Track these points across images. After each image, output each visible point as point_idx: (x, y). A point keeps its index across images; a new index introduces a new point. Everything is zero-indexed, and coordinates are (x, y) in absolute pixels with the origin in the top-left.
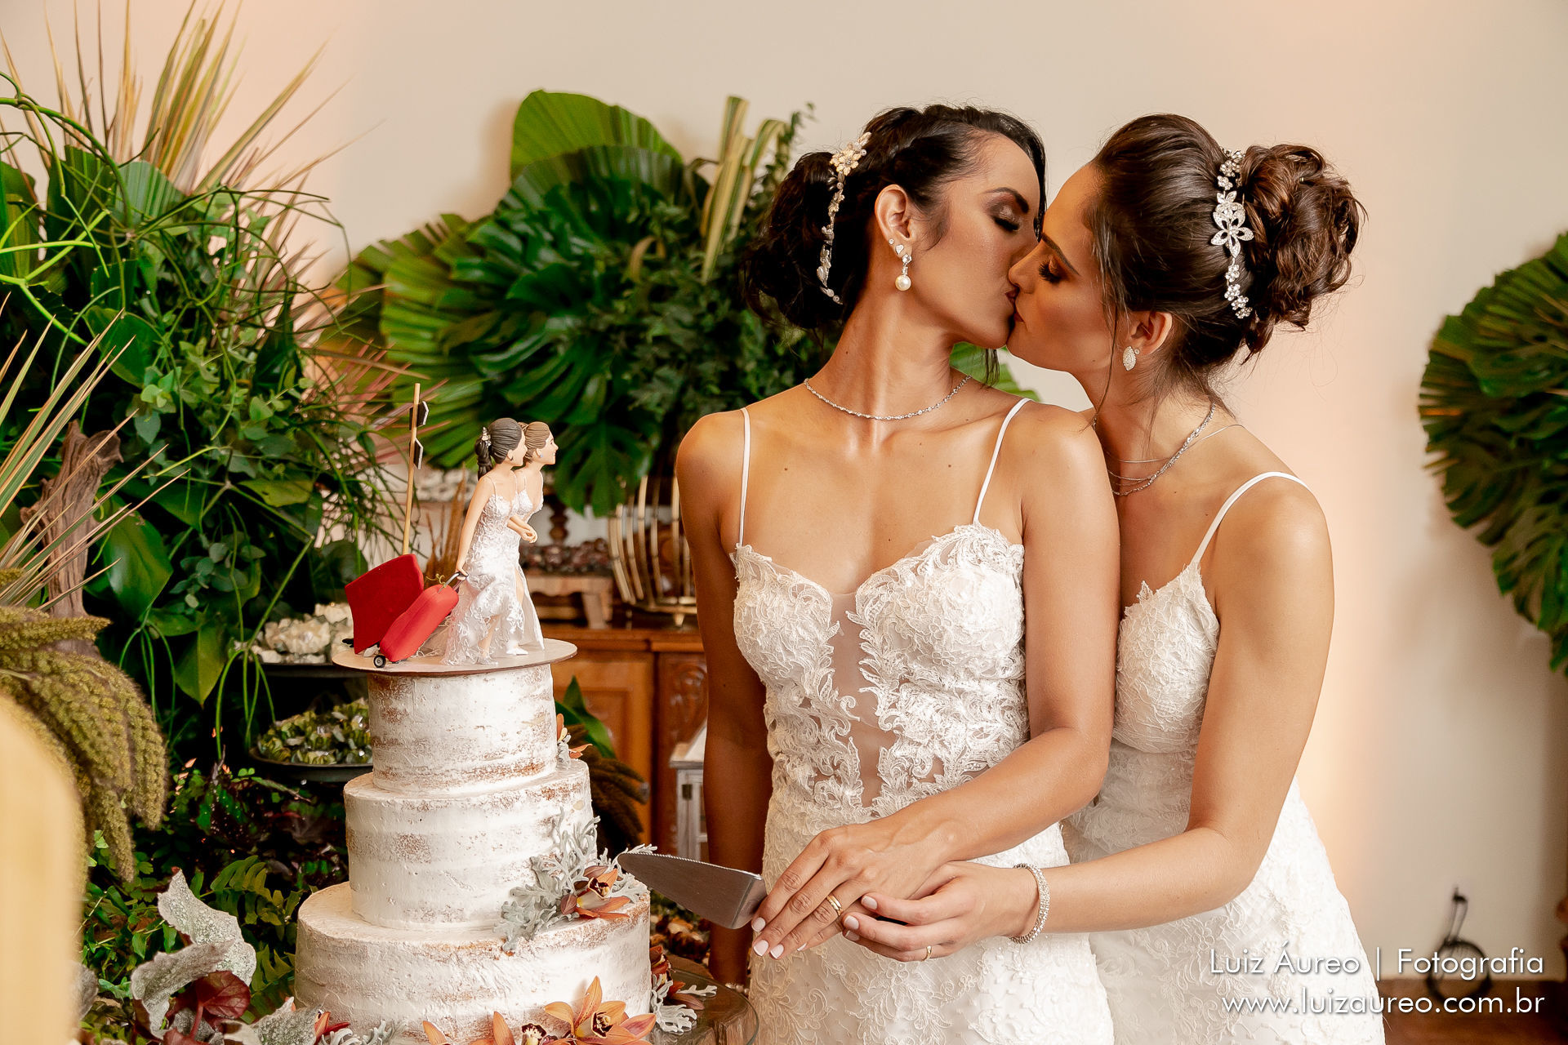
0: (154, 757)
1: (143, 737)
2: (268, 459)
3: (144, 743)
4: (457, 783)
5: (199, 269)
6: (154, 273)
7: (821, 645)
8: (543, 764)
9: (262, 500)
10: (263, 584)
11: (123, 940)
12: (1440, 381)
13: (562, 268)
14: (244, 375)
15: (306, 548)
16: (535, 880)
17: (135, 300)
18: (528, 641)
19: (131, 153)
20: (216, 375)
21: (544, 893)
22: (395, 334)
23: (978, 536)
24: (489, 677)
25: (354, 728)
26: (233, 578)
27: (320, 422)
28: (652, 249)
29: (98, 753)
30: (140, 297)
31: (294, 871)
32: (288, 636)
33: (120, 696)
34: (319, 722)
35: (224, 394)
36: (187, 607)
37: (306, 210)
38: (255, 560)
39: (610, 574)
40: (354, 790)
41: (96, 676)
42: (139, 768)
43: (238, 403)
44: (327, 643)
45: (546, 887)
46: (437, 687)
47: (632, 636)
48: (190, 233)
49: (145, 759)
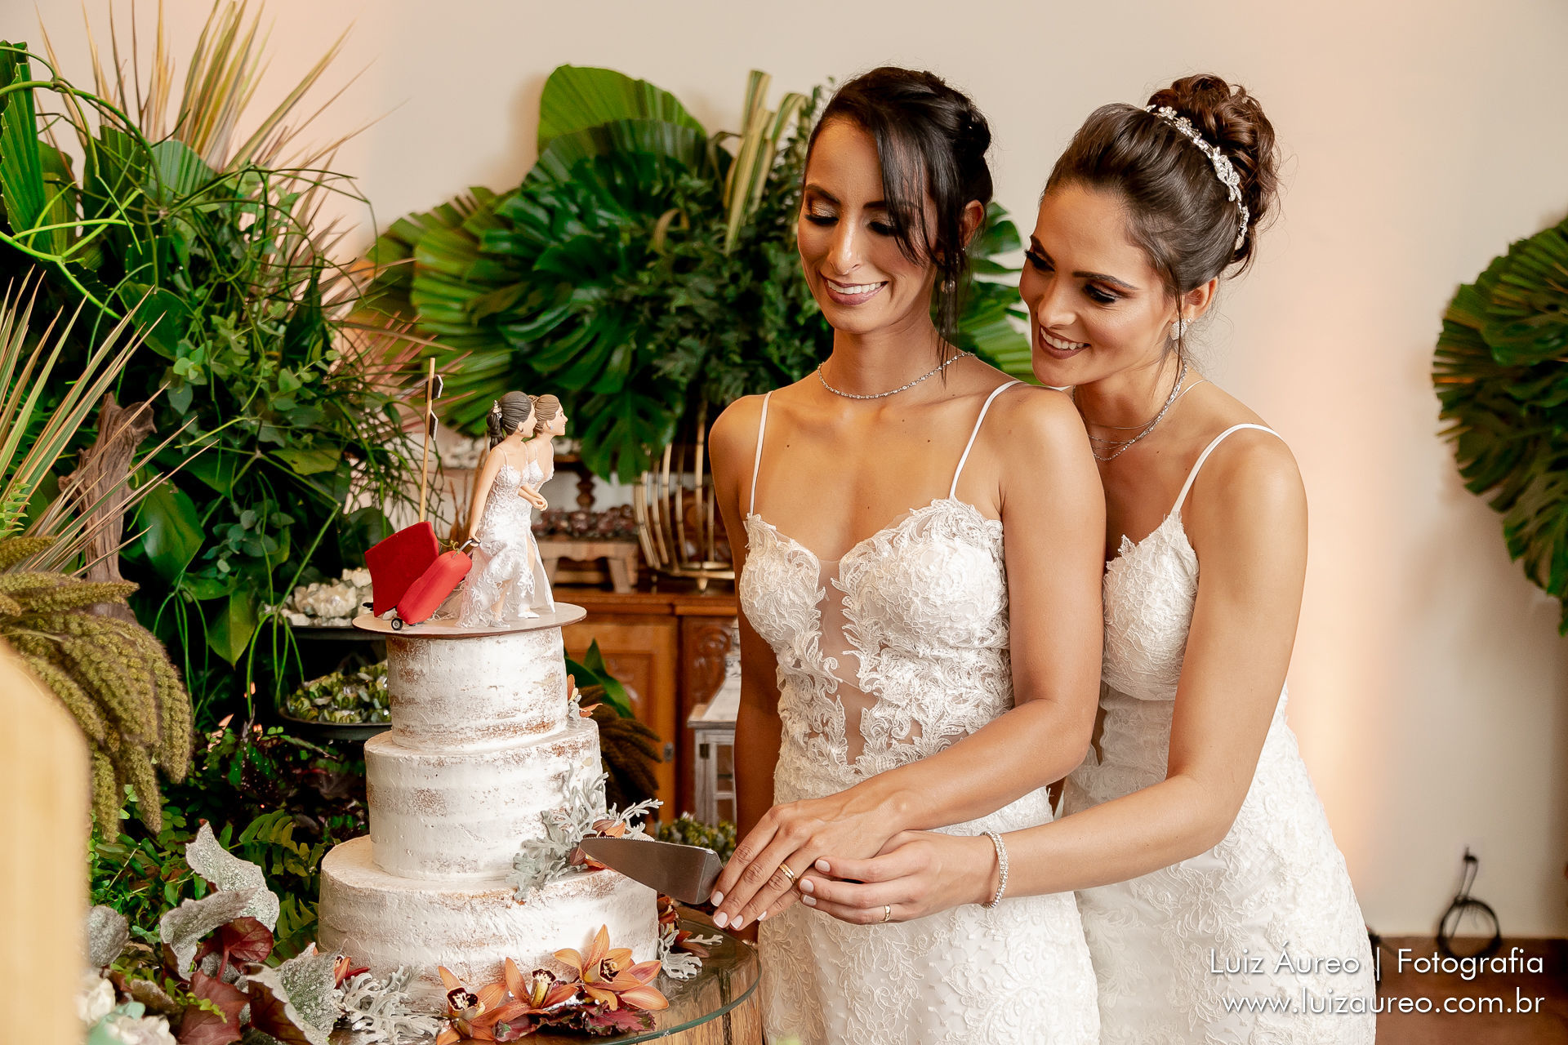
0: (179, 714)
1: (169, 695)
2: (297, 429)
3: (170, 701)
4: (471, 740)
5: (230, 245)
6: (187, 248)
7: (809, 609)
8: (554, 723)
9: (291, 469)
10: (292, 550)
11: (155, 890)
12: (1453, 349)
13: (588, 240)
14: (274, 348)
15: (333, 515)
16: (546, 833)
17: (168, 275)
18: (540, 605)
19: (164, 132)
20: (246, 348)
21: (554, 846)
22: (425, 305)
23: (953, 511)
24: (501, 639)
25: (379, 688)
26: (263, 545)
27: (347, 393)
28: (676, 221)
29: (125, 710)
30: (173, 272)
31: (321, 825)
32: (317, 600)
33: (147, 657)
34: (346, 682)
35: (254, 366)
36: (219, 571)
37: (334, 187)
38: (284, 527)
39: (636, 539)
40: (374, 747)
41: (124, 638)
42: (165, 724)
43: (267, 375)
44: (354, 606)
45: (556, 840)
46: (452, 649)
47: (656, 600)
48: (222, 209)
49: (171, 716)
